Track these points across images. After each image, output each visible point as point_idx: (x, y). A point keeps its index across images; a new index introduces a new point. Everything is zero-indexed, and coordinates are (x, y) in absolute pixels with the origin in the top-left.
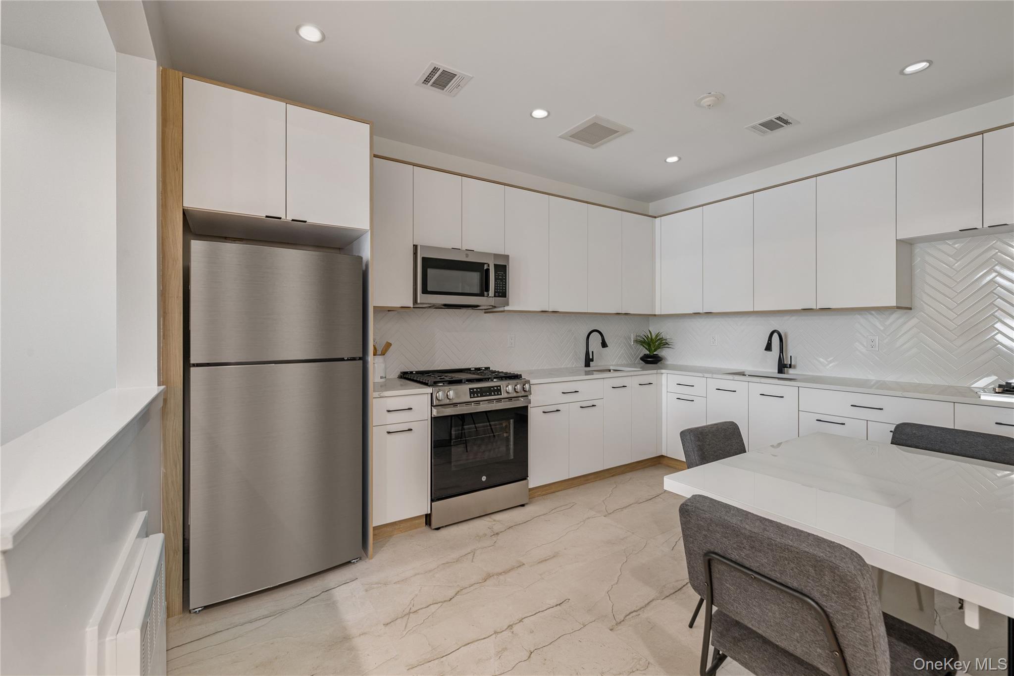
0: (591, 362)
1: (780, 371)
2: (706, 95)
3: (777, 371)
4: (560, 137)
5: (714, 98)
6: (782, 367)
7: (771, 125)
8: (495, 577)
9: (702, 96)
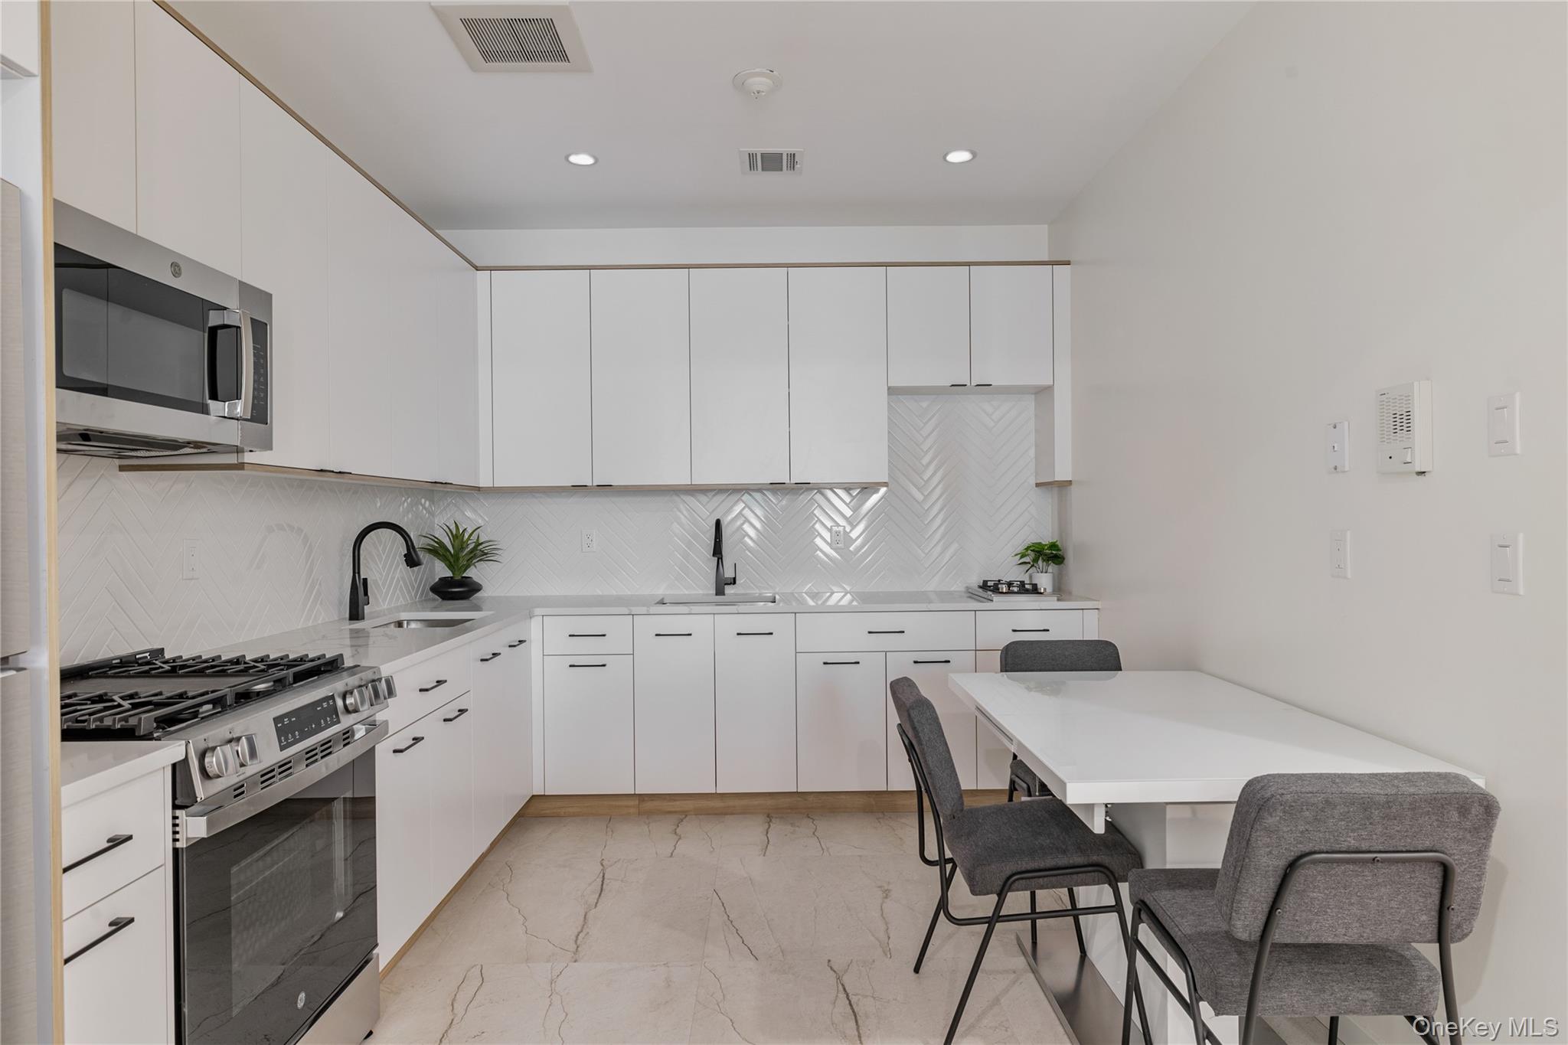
0: (365, 607)
1: (720, 591)
2: (764, 70)
3: (714, 592)
4: (432, 7)
5: (771, 82)
6: (722, 584)
7: (771, 162)
9: (757, 70)
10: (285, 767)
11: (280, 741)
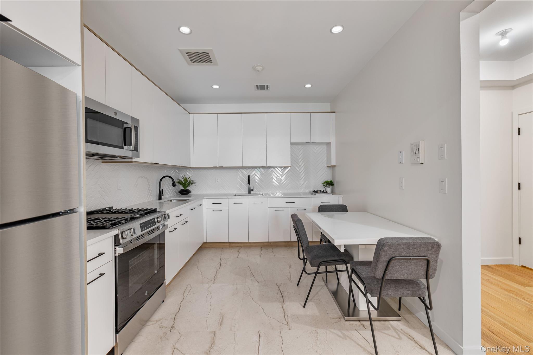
0: (162, 196)
1: (249, 193)
2: (260, 65)
3: (248, 193)
4: (179, 50)
5: (262, 68)
6: (250, 191)
7: (262, 88)
8: (211, 350)
10: (143, 236)
11: (141, 230)
